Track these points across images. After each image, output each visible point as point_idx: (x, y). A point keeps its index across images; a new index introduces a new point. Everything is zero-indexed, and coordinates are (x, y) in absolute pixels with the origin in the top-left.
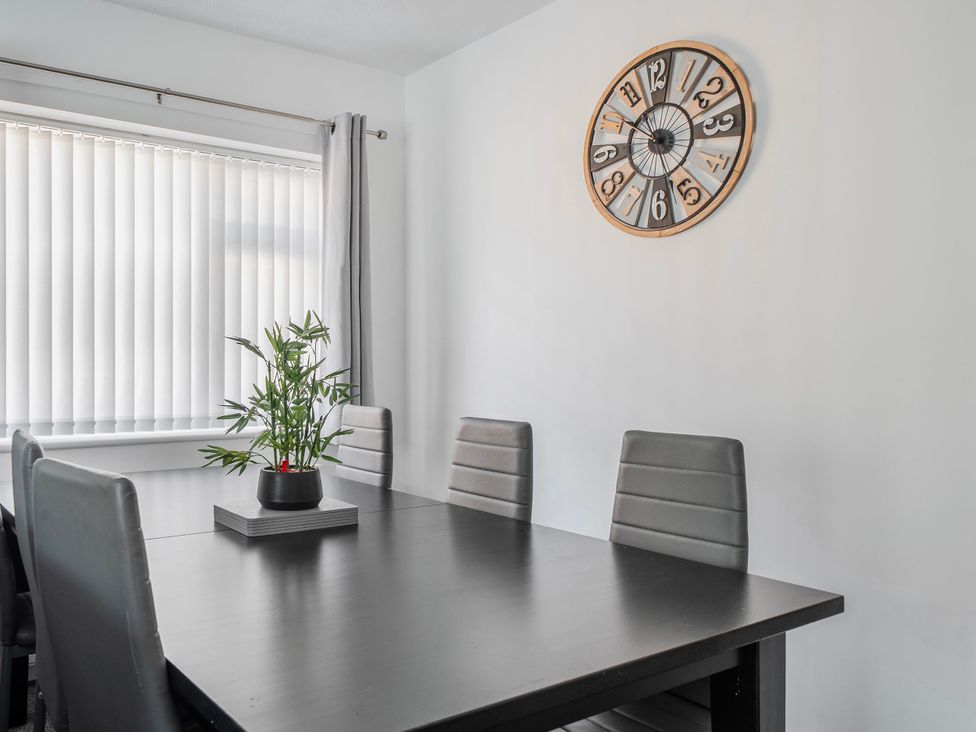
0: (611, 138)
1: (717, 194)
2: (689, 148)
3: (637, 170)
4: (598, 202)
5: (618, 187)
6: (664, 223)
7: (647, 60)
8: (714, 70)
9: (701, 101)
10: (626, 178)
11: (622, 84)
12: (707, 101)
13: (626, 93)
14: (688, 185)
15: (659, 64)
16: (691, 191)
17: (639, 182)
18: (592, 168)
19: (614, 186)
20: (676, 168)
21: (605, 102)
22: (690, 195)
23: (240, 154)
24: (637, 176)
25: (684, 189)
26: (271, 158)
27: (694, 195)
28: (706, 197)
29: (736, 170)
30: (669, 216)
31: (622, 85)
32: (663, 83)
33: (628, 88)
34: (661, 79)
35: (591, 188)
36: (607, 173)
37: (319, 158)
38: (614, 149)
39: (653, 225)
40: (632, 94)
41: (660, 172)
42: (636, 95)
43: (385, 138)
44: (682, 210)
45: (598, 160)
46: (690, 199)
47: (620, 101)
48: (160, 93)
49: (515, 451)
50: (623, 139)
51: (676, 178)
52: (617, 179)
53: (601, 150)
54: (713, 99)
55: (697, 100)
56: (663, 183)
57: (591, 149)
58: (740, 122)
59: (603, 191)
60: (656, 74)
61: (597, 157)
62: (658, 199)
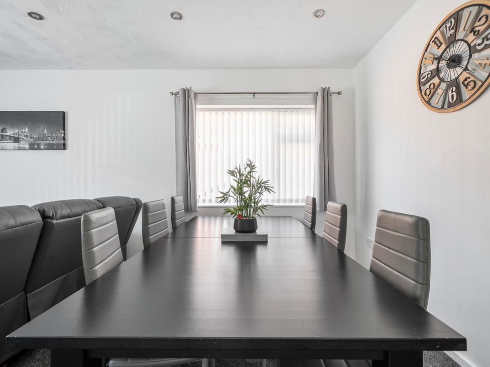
0: (429, 67)
1: (485, 81)
2: (469, 60)
3: (442, 80)
4: (423, 101)
5: (432, 91)
6: (458, 102)
7: (445, 22)
9: (475, 32)
10: (436, 85)
11: (433, 39)
12: (479, 30)
13: (436, 43)
14: (468, 80)
15: (451, 22)
16: (470, 83)
17: (443, 86)
18: (420, 85)
19: (431, 91)
20: (462, 73)
21: (426, 51)
22: (470, 85)
23: (280, 110)
24: (442, 83)
25: (466, 83)
26: (298, 110)
27: (472, 84)
28: (479, 84)
30: (459, 99)
32: (453, 31)
33: (436, 40)
34: (452, 29)
35: (420, 95)
36: (427, 85)
37: (313, 106)
38: (430, 72)
39: (450, 105)
40: (438, 42)
41: (453, 77)
42: (440, 42)
43: (341, 94)
44: (466, 94)
45: (422, 80)
46: (470, 88)
47: (433, 48)
48: (254, 94)
49: (339, 217)
50: (434, 66)
51: (461, 79)
52: (432, 87)
53: (424, 75)
54: (482, 28)
55: (473, 33)
56: (455, 83)
57: (420, 74)
59: (425, 94)
60: (450, 27)
61: (422, 79)
62: (452, 91)
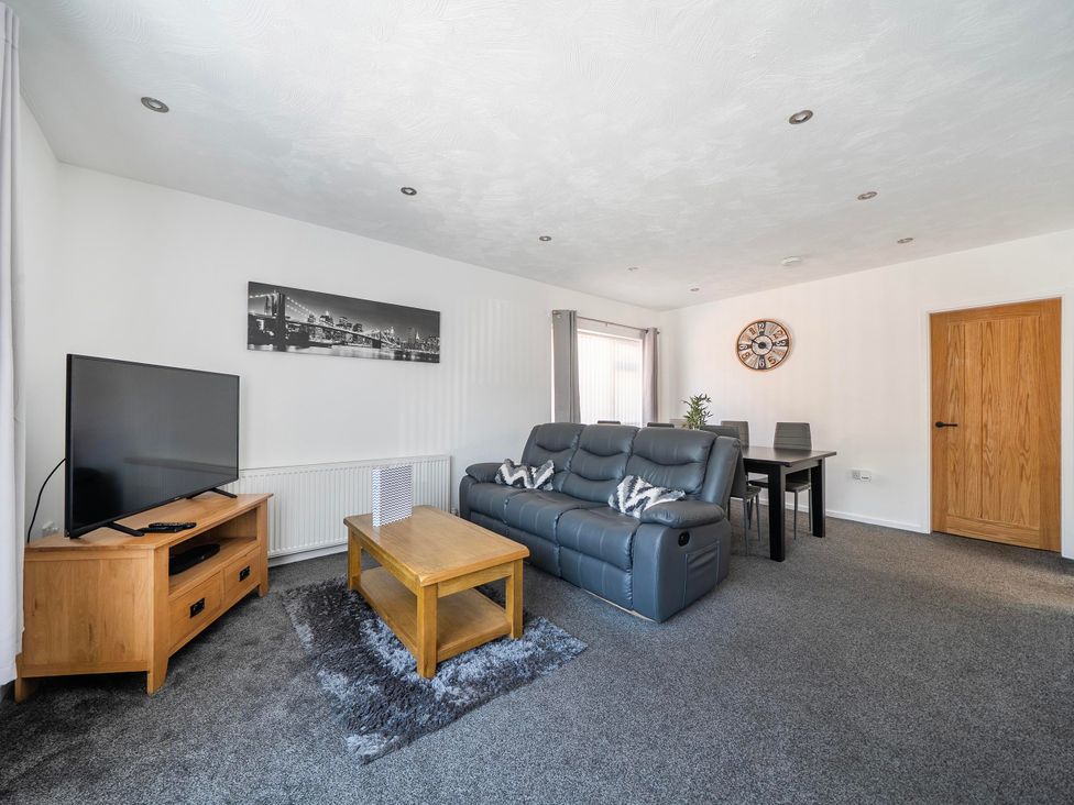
0: (745, 342)
1: (780, 362)
2: (771, 348)
3: (754, 352)
4: (740, 360)
5: (748, 357)
6: (762, 368)
7: (759, 322)
8: (779, 328)
9: (775, 336)
10: (750, 354)
12: (777, 336)
13: (751, 331)
14: (771, 358)
15: (762, 324)
17: (755, 356)
18: (738, 350)
19: (746, 356)
20: (767, 353)
21: (743, 332)
22: (771, 361)
24: (754, 354)
25: (769, 359)
27: (773, 361)
28: (776, 362)
29: (785, 355)
30: (765, 366)
31: (749, 328)
32: (763, 330)
33: (751, 329)
35: (738, 356)
36: (744, 352)
37: (641, 341)
38: (746, 346)
39: (760, 368)
41: (762, 354)
42: (754, 332)
44: (769, 365)
45: (741, 349)
46: (771, 363)
47: (748, 332)
50: (749, 344)
51: (767, 356)
52: (747, 354)
53: (742, 346)
54: (779, 336)
56: (763, 357)
57: (738, 345)
58: (787, 343)
59: (742, 357)
60: (761, 327)
61: (740, 347)
62: (761, 361)
